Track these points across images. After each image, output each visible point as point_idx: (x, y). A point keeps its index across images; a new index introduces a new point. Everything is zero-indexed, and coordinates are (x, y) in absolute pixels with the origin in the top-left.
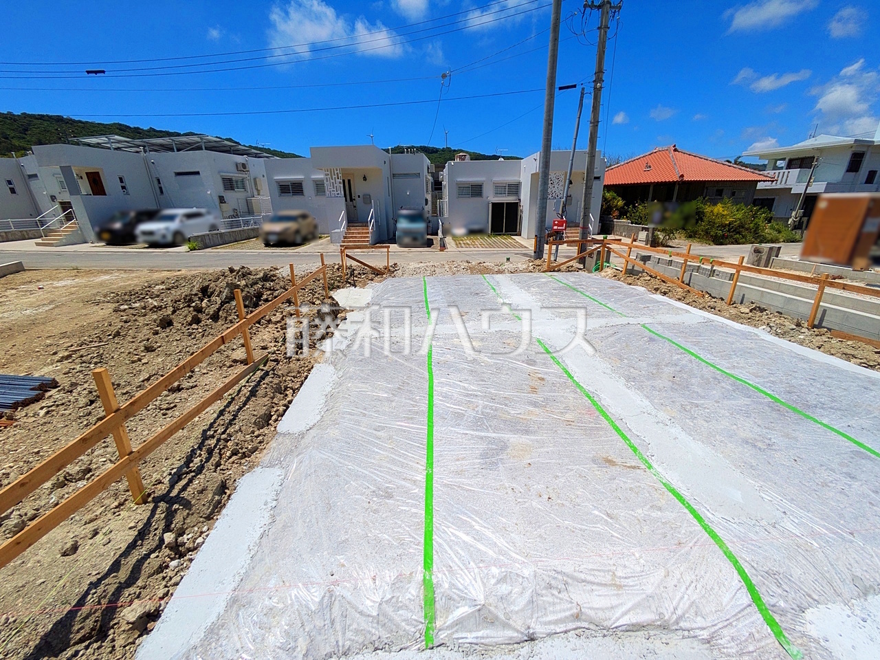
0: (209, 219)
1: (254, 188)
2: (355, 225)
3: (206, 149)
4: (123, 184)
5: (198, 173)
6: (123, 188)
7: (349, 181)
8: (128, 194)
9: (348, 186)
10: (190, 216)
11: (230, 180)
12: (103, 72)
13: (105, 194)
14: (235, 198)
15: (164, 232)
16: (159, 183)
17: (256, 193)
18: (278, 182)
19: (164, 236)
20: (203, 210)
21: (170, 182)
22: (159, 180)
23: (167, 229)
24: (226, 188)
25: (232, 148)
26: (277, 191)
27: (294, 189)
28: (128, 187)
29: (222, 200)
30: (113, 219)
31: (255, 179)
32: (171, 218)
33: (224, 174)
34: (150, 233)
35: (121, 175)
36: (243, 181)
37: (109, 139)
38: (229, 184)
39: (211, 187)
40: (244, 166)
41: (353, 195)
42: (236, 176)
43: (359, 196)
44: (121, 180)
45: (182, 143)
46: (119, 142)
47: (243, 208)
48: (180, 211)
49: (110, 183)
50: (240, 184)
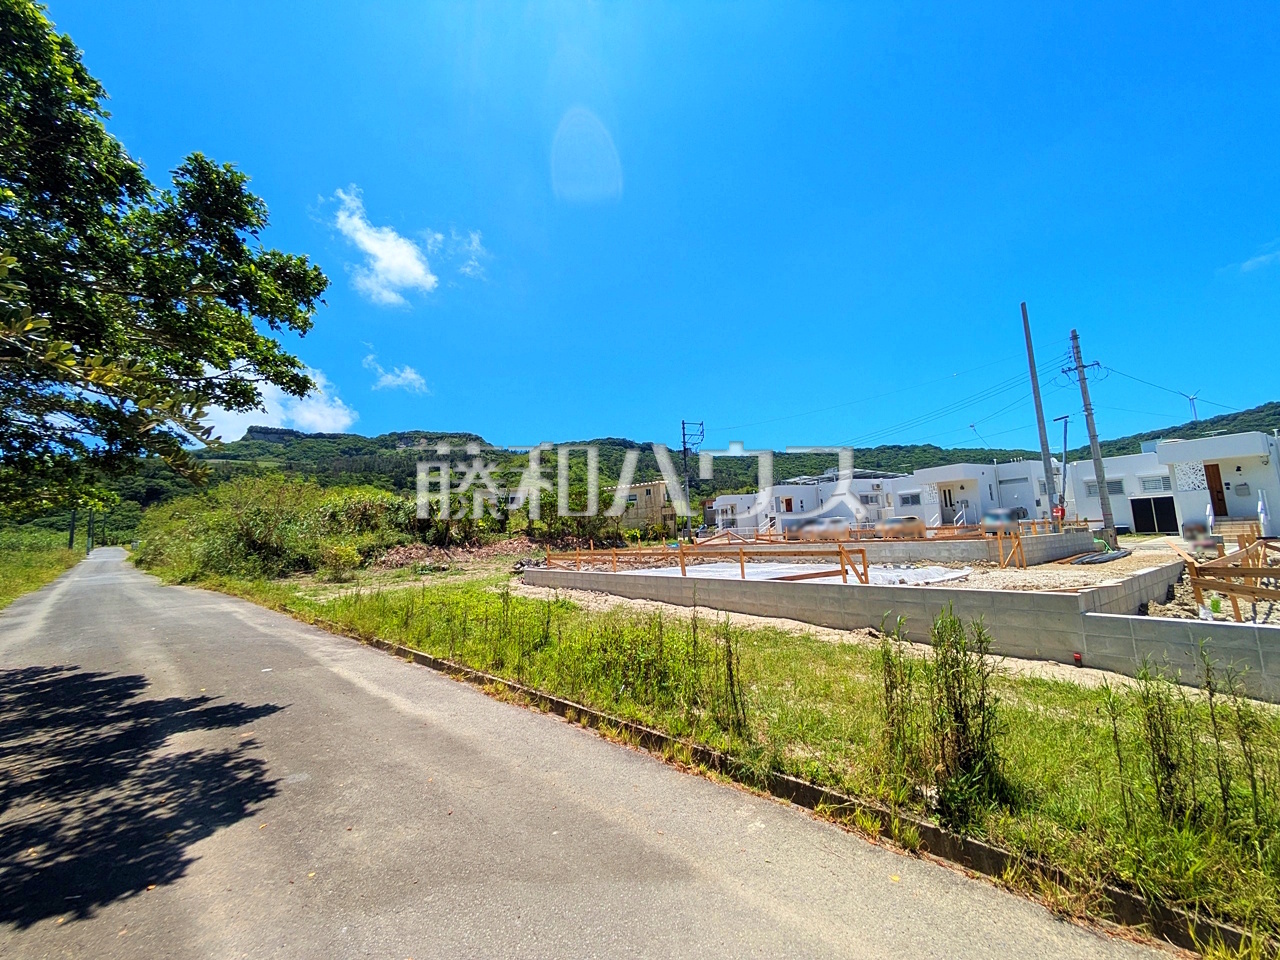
1: (885, 501)
3: (855, 477)
4: (802, 505)
7: (949, 491)
9: (947, 495)
11: (867, 497)
17: (887, 504)
18: (901, 496)
25: (873, 474)
26: (899, 501)
27: (914, 499)
31: (887, 495)
33: (862, 493)
36: (877, 497)
38: (866, 500)
40: (878, 486)
41: (952, 501)
42: (871, 493)
43: (957, 502)
50: (874, 499)
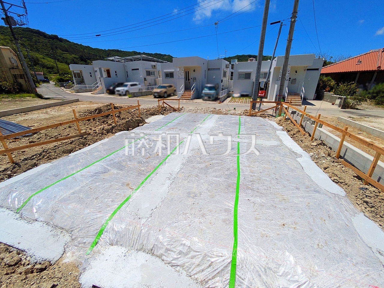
0: (139, 86)
1: (158, 75)
2: (188, 90)
3: (143, 60)
4: (116, 74)
5: (138, 69)
6: (116, 75)
7: (188, 72)
8: (117, 77)
9: (187, 74)
10: (132, 85)
11: (149, 72)
12: (100, 35)
13: (111, 77)
14: (150, 79)
15: (122, 91)
16: (127, 73)
17: (159, 77)
18: (165, 72)
19: (122, 92)
20: (137, 83)
21: (130, 72)
22: (127, 72)
23: (124, 90)
24: (147, 75)
25: (152, 59)
26: (164, 76)
27: (170, 75)
28: (117, 75)
29: (145, 79)
30: (111, 86)
31: (159, 71)
32: (126, 86)
33: (147, 69)
34: (118, 91)
35: (116, 70)
36: (154, 72)
37: (115, 58)
38: (149, 73)
39: (142, 74)
40: (155, 66)
41: (189, 78)
42: (151, 70)
43: (191, 78)
44: (116, 72)
45: (136, 58)
46: (118, 59)
47: (153, 83)
48: (129, 83)
49: (112, 73)
50: (153, 73)
